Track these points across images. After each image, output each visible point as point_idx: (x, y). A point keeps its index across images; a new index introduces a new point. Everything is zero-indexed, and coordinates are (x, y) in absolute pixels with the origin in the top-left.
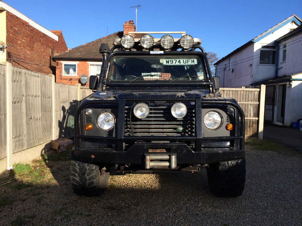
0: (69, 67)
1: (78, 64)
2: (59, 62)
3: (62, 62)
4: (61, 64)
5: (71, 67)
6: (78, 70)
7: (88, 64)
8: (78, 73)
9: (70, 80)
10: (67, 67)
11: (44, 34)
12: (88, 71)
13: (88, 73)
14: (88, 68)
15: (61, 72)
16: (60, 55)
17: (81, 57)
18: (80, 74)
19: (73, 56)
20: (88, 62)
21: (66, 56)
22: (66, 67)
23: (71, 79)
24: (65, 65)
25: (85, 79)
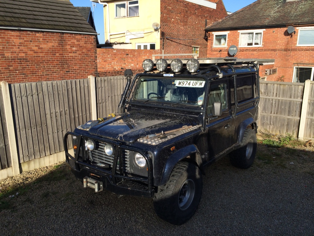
0: (221, 37)
1: (228, 34)
2: (211, 33)
3: (213, 33)
4: (213, 35)
6: (228, 41)
7: (239, 32)
8: (228, 43)
9: (219, 52)
10: (219, 37)
11: (200, 6)
12: (238, 40)
13: (238, 42)
14: (239, 38)
15: (212, 43)
16: (212, 26)
17: (232, 26)
18: (230, 44)
19: (224, 26)
21: (218, 27)
22: (217, 37)
23: (221, 51)
25: (234, 50)
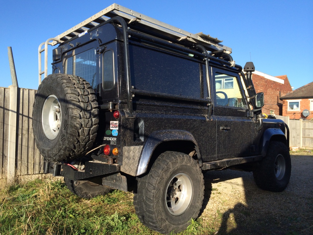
0: (293, 104)
1: (301, 101)
2: (285, 100)
3: (287, 100)
4: (287, 102)
5: (295, 104)
6: (300, 106)
7: (310, 100)
8: (300, 108)
9: (293, 114)
10: (292, 104)
11: (274, 82)
12: (310, 106)
13: (310, 107)
14: (310, 104)
15: (286, 108)
16: (286, 96)
17: (303, 95)
18: (303, 109)
19: (296, 96)
20: (309, 99)
21: (291, 96)
22: (290, 104)
23: (294, 113)
24: (290, 103)
25: (306, 113)
